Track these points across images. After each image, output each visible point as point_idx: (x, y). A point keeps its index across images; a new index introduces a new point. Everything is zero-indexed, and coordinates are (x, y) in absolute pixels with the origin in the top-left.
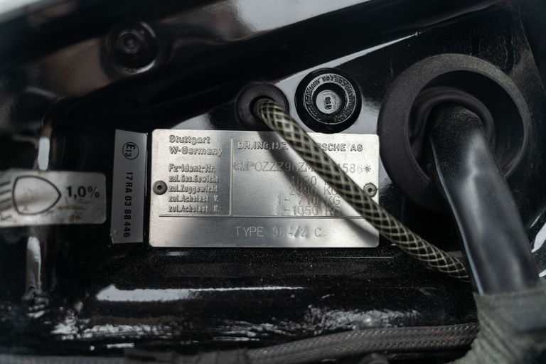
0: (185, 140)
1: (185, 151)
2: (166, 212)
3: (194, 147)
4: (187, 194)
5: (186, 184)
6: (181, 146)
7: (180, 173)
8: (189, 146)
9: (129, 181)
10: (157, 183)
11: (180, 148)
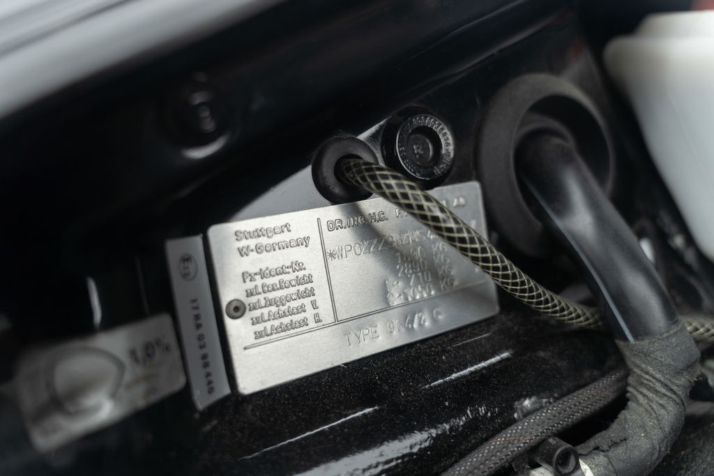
0: (258, 233)
1: (259, 249)
2: (252, 340)
3: (271, 241)
4: (274, 309)
5: (271, 295)
6: (252, 243)
7: (259, 281)
8: (264, 241)
9: (196, 312)
10: (230, 303)
11: (253, 247)
